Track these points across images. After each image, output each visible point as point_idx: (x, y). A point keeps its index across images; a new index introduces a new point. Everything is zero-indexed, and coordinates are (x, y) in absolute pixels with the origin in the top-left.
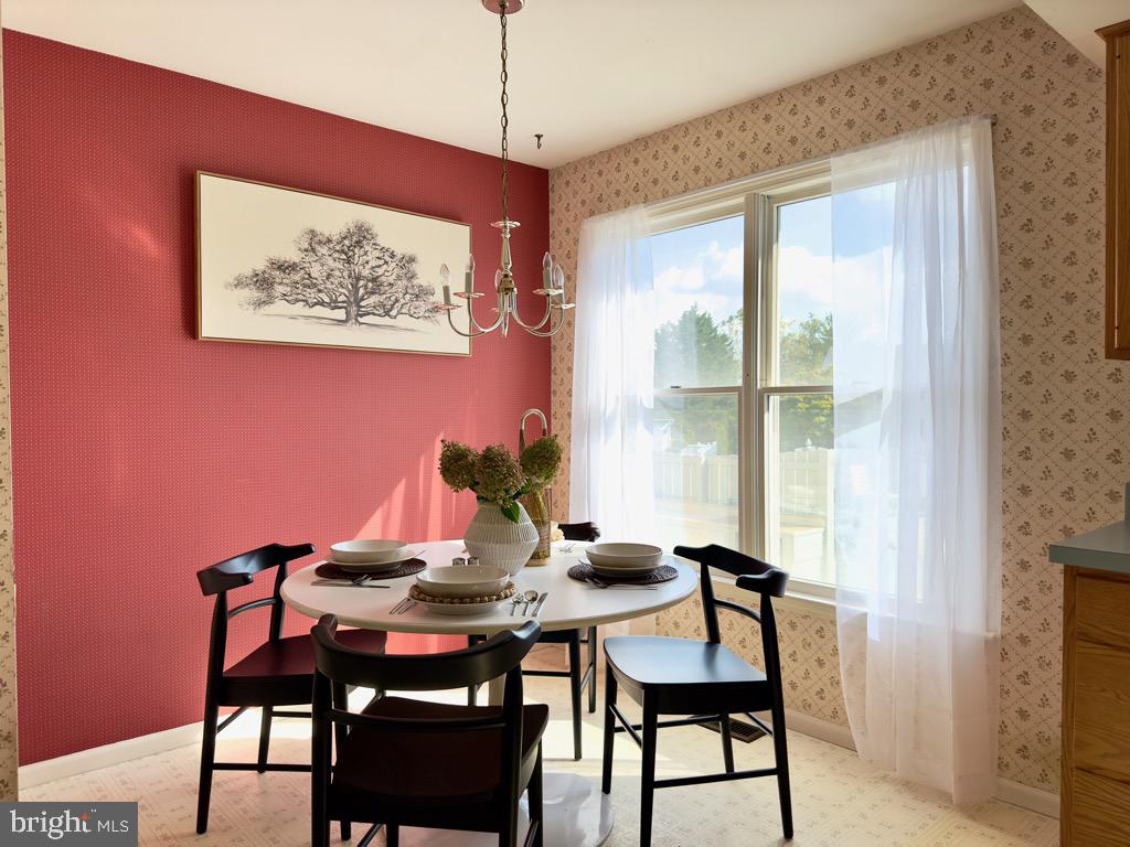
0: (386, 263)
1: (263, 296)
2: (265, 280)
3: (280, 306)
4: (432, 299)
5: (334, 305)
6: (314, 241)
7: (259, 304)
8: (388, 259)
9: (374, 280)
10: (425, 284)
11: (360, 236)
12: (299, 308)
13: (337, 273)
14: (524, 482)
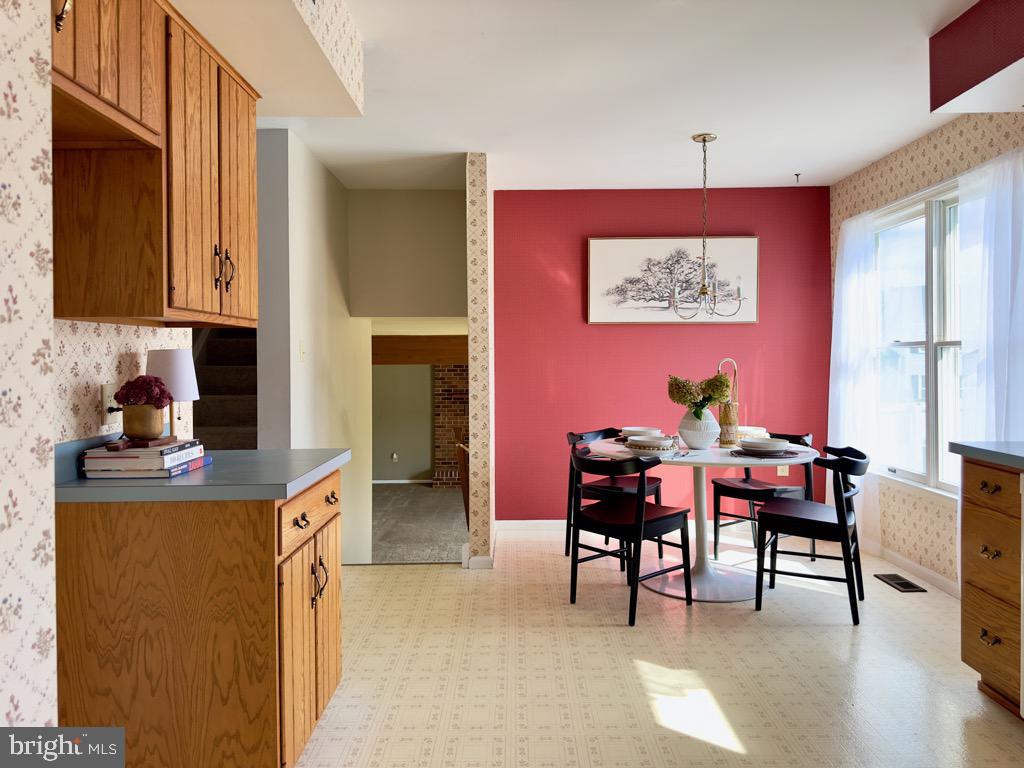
0: (695, 270)
1: (620, 298)
2: (622, 290)
3: (631, 303)
4: (727, 288)
5: (661, 299)
6: (650, 265)
7: (619, 303)
8: (696, 267)
9: (687, 282)
10: (722, 280)
11: (679, 257)
12: (641, 303)
13: (664, 281)
14: (701, 398)
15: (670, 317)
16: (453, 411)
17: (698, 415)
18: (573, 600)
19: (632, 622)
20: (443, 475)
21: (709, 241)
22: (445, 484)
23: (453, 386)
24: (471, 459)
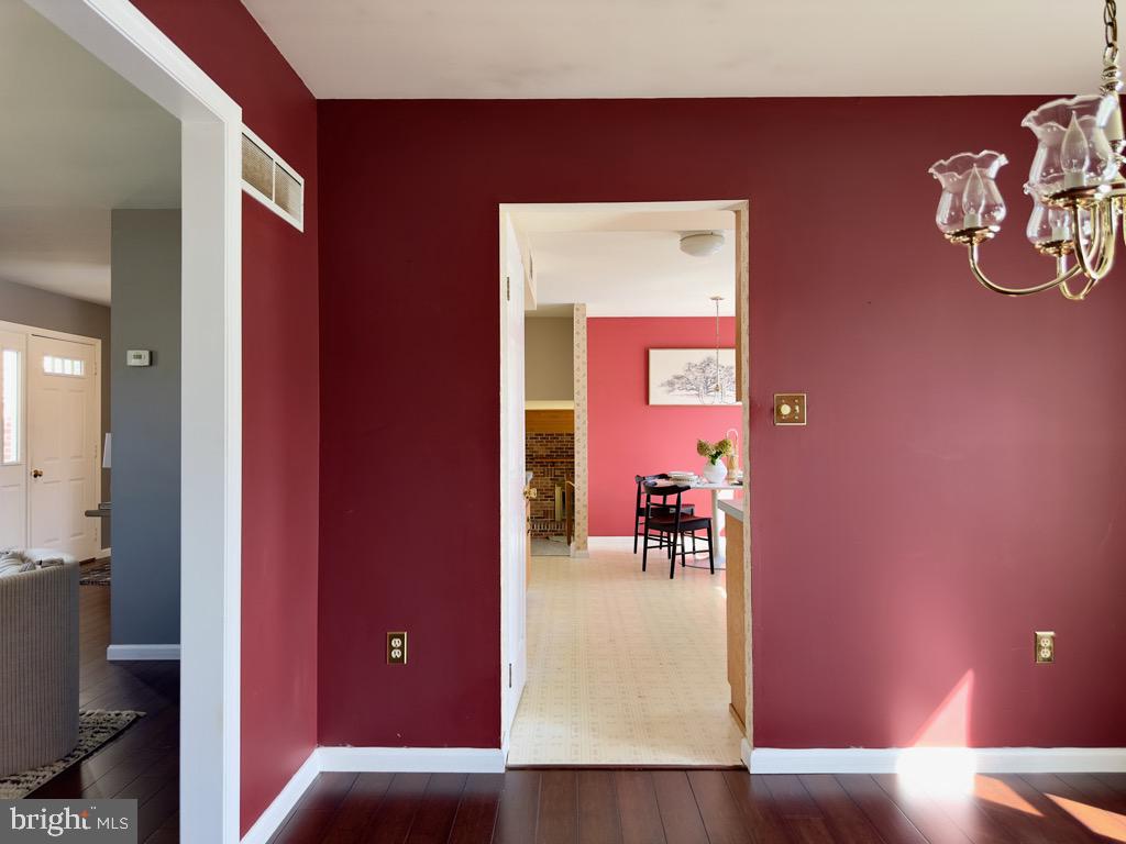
0: (720, 370)
1: (670, 388)
2: (671, 383)
3: (677, 392)
5: (698, 390)
6: (690, 367)
7: (670, 391)
11: (708, 362)
12: (684, 392)
13: (699, 377)
14: (714, 452)
15: (695, 401)
17: (713, 463)
18: (644, 570)
19: (672, 577)
21: (720, 351)
24: (576, 491)
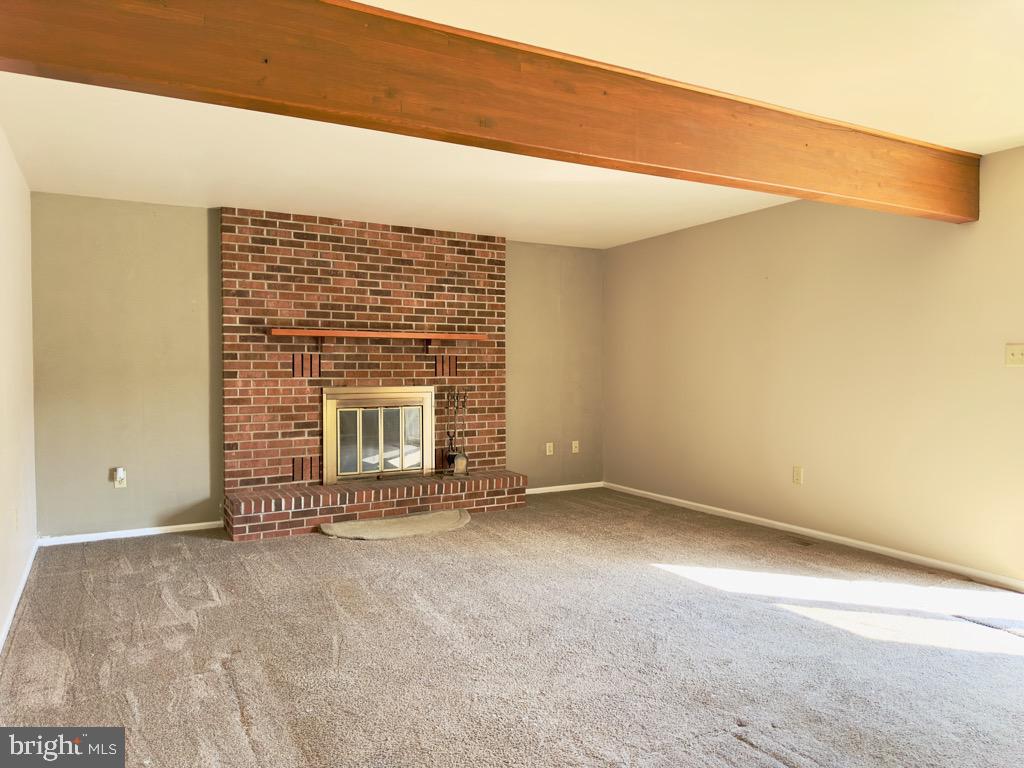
16: (266, 365)
20: (258, 509)
22: (264, 528)
23: (266, 312)
